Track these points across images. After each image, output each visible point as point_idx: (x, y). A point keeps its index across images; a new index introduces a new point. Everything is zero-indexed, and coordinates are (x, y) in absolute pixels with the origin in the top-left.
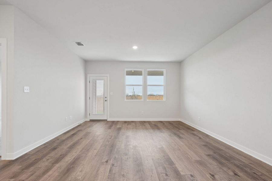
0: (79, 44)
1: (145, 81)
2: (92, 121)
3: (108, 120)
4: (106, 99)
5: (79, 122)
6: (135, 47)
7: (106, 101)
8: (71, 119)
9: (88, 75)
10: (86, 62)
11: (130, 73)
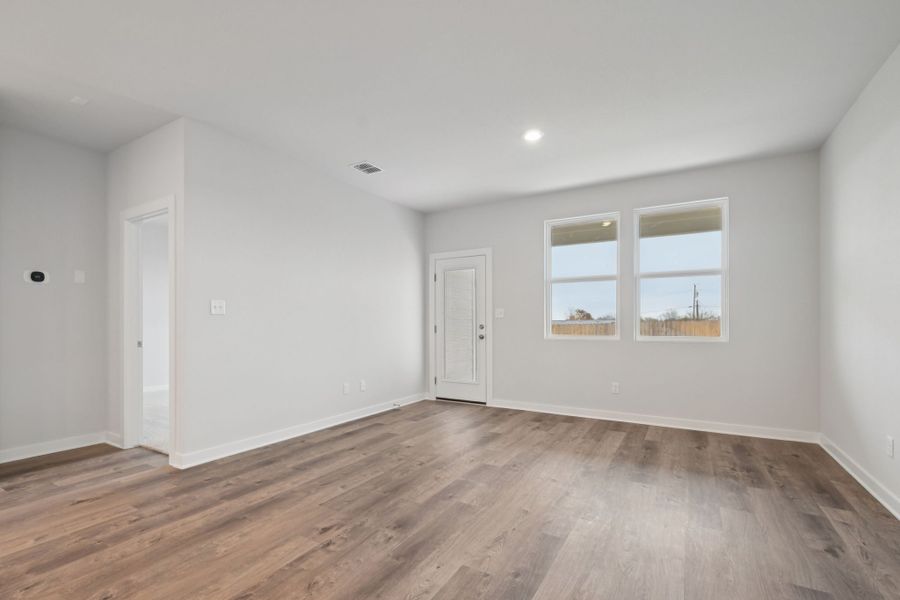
0: (368, 169)
1: (627, 259)
2: (443, 401)
3: (487, 405)
4: (482, 332)
5: (394, 401)
6: (533, 136)
7: (482, 338)
8: (363, 388)
9: (432, 257)
10: (425, 219)
11: (566, 236)
